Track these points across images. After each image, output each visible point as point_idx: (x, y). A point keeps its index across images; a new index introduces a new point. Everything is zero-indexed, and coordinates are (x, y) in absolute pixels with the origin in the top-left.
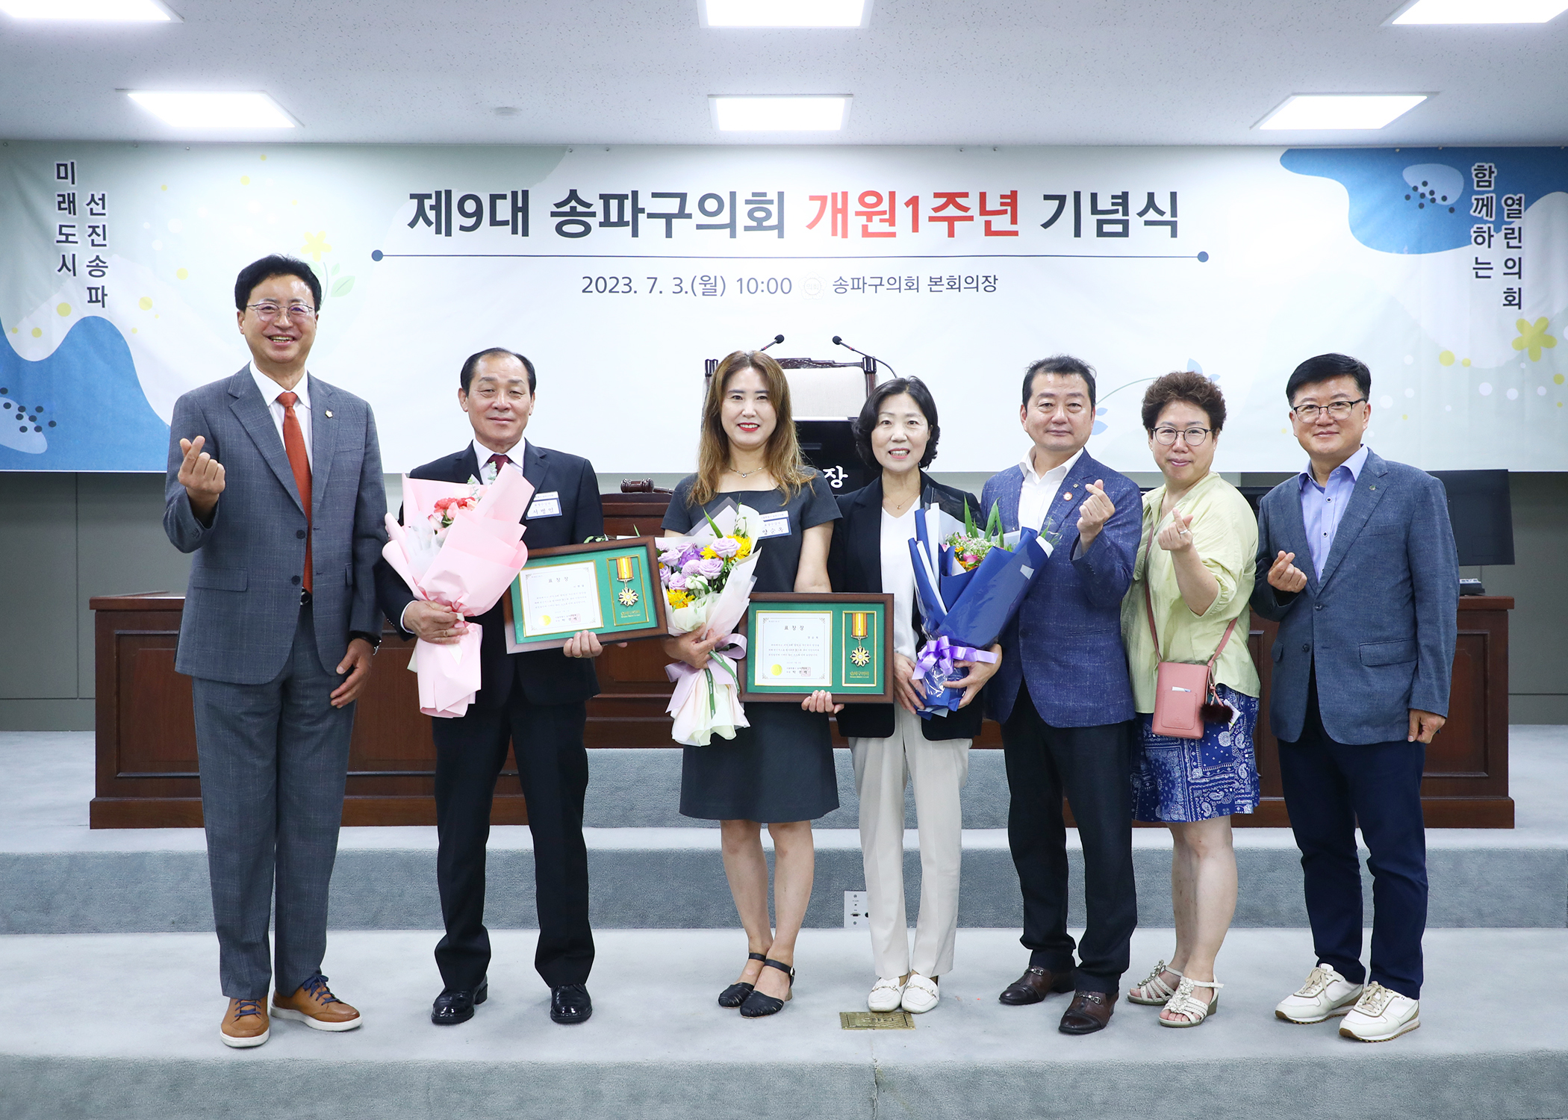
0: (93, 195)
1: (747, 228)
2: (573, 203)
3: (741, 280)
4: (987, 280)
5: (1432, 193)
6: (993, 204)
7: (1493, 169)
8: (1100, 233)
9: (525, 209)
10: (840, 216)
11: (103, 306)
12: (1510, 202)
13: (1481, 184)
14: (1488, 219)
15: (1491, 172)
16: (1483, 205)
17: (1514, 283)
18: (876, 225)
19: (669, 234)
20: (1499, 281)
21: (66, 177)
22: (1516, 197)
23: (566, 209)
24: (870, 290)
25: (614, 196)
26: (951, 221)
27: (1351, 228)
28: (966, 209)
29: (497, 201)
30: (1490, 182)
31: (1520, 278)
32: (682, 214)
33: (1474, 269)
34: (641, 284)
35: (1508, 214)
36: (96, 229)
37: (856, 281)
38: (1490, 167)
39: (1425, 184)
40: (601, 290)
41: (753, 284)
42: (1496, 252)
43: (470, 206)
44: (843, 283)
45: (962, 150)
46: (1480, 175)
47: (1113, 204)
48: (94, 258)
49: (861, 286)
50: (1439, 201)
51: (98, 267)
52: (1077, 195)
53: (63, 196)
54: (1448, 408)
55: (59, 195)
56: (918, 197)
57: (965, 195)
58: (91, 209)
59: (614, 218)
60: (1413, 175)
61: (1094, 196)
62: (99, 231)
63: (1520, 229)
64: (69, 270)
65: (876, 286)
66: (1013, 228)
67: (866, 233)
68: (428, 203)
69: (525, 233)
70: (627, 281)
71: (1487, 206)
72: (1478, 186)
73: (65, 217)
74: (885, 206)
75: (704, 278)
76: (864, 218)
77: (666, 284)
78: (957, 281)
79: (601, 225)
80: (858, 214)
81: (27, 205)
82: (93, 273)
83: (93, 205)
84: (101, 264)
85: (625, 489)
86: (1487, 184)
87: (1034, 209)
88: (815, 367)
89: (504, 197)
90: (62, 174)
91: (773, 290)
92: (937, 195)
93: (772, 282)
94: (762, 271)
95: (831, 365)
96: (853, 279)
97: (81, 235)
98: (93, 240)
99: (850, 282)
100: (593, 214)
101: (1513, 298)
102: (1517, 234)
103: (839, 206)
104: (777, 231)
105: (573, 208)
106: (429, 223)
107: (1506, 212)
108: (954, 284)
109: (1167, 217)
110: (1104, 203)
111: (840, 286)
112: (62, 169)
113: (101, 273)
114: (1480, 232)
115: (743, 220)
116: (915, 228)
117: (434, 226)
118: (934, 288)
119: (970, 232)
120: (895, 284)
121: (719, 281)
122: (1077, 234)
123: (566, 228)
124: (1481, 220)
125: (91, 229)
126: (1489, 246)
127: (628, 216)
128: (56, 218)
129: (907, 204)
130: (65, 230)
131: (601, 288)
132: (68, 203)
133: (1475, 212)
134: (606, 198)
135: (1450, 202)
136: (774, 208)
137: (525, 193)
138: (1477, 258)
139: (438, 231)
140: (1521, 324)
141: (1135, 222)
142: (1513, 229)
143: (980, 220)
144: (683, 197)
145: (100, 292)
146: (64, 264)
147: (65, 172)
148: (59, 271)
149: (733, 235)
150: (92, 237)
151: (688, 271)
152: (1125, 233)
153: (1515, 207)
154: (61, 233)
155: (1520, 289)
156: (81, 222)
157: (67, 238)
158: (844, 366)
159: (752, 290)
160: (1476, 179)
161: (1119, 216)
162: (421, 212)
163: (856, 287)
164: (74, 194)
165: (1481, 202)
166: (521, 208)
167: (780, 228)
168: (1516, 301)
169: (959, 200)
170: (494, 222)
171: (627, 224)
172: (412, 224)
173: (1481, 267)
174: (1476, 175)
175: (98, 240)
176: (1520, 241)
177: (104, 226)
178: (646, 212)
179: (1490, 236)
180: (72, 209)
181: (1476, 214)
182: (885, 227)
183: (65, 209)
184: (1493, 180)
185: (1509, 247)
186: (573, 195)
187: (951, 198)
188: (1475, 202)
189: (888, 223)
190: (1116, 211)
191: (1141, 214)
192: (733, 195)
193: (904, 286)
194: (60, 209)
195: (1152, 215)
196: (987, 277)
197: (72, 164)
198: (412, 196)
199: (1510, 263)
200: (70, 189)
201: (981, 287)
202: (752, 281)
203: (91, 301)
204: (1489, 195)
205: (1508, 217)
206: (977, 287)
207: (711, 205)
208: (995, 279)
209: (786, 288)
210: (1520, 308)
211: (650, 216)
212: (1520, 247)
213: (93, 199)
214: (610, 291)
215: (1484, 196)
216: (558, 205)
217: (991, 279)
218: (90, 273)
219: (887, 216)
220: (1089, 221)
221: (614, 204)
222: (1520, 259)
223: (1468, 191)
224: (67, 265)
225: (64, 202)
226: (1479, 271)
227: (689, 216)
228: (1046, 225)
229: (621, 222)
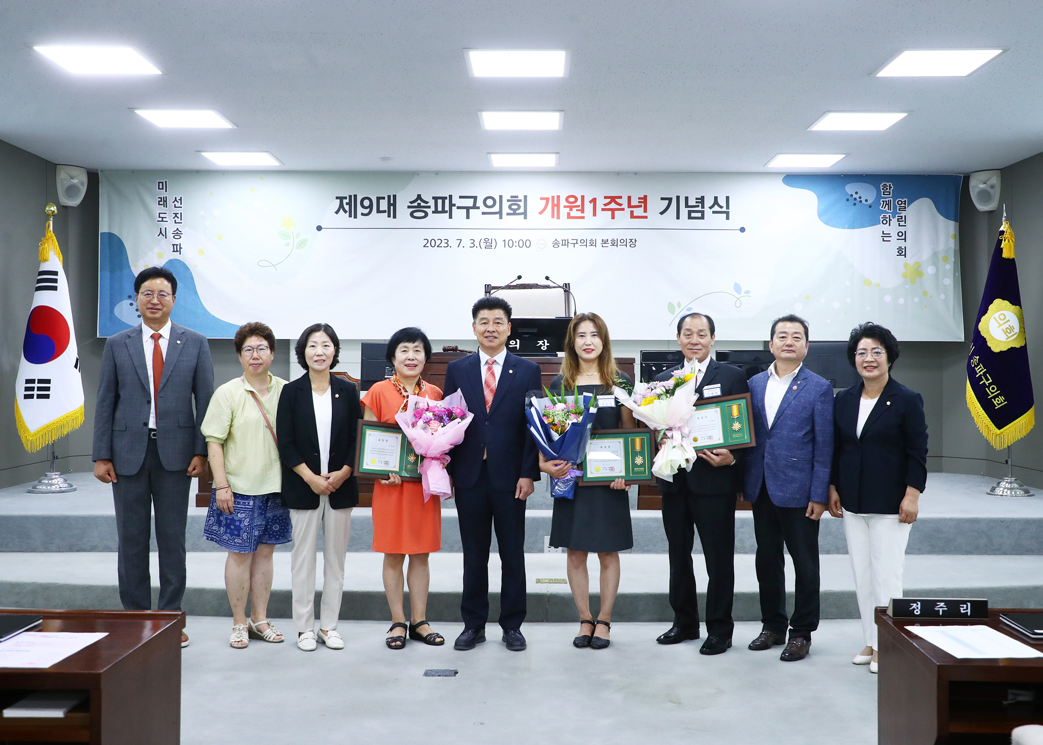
0: (176, 198)
1: (508, 214)
2: (419, 201)
3: (505, 240)
4: (631, 241)
5: (860, 198)
6: (635, 202)
7: (891, 186)
8: (690, 217)
9: (394, 205)
10: (556, 208)
11: (180, 254)
12: (900, 203)
13: (885, 193)
14: (889, 211)
15: (890, 187)
16: (886, 204)
17: (902, 244)
18: (574, 213)
19: (468, 217)
20: (895, 243)
21: (163, 189)
22: (903, 200)
23: (416, 204)
24: (571, 246)
25: (440, 198)
26: (613, 210)
27: (818, 215)
28: (621, 205)
29: (380, 200)
30: (890, 192)
31: (905, 241)
32: (475, 207)
33: (882, 237)
34: (453, 243)
35: (899, 209)
36: (177, 215)
37: (564, 241)
38: (890, 185)
39: (856, 193)
40: (433, 246)
41: (511, 243)
42: (893, 228)
43: (367, 203)
44: (557, 242)
45: (618, 175)
46: (885, 189)
47: (697, 202)
48: (176, 229)
49: (566, 244)
50: (864, 202)
51: (177, 234)
52: (678, 198)
53: (161, 198)
54: (868, 308)
55: (159, 198)
56: (596, 198)
57: (620, 197)
58: (175, 205)
59: (440, 209)
60: (850, 189)
61: (687, 198)
62: (179, 215)
63: (905, 216)
64: (163, 236)
65: (574, 244)
66: (645, 214)
67: (569, 217)
68: (345, 201)
69: (395, 217)
70: (446, 241)
71: (888, 204)
72: (884, 194)
73: (162, 209)
74: (579, 203)
75: (487, 240)
76: (569, 209)
77: (466, 242)
78: (616, 242)
79: (433, 212)
80: (565, 207)
81: (143, 201)
82: (175, 237)
83: (176, 203)
84: (179, 232)
85: (444, 350)
86: (888, 193)
87: (656, 205)
88: (540, 288)
89: (384, 198)
90: (161, 187)
91: (521, 246)
92: (606, 197)
93: (521, 242)
94: (516, 236)
95: (548, 287)
96: (562, 240)
97: (169, 218)
98: (175, 220)
99: (561, 242)
100: (429, 207)
101: (902, 252)
102: (903, 219)
103: (556, 203)
104: (523, 216)
105: (419, 204)
106: (345, 211)
107: (898, 208)
108: (614, 243)
109: (724, 209)
110: (692, 202)
111: (556, 244)
112: (161, 184)
113: (179, 237)
114: (885, 217)
115: (506, 210)
116: (595, 214)
117: (348, 213)
118: (604, 245)
119: (623, 217)
120: (584, 242)
121: (493, 241)
122: (678, 218)
123: (416, 214)
124: (885, 212)
125: (174, 215)
126: (890, 225)
127: (447, 208)
128: (157, 209)
129: (590, 202)
130: (161, 215)
131: (433, 244)
132: (163, 202)
133: (882, 207)
134: (436, 199)
135: (869, 202)
136: (522, 204)
137: (395, 196)
138: (883, 231)
139: (350, 216)
140: (906, 265)
141: (708, 212)
142: (902, 217)
143: (628, 211)
144: (475, 198)
145: (178, 246)
146: (161, 232)
147: (163, 186)
148: (158, 236)
149: (501, 217)
150: (175, 219)
151: (478, 236)
152: (702, 218)
153: (903, 205)
154: (159, 217)
155: (905, 247)
156: (170, 210)
157: (162, 219)
158: (554, 287)
159: (511, 246)
160: (882, 191)
161: (699, 209)
162: (341, 206)
163: (564, 244)
164: (166, 197)
165: (885, 202)
166: (393, 204)
167: (525, 214)
168: (904, 253)
169: (617, 200)
170: (379, 211)
171: (446, 212)
172: (337, 212)
173: (885, 236)
174: (883, 189)
175: (178, 220)
176: (905, 223)
177: (181, 213)
178: (456, 205)
179: (890, 220)
180: (165, 205)
181: (883, 209)
182: (579, 214)
183: (162, 205)
184: (891, 191)
185: (899, 225)
186: (419, 197)
187: (613, 199)
188: (882, 203)
189: (580, 212)
190: (698, 206)
191: (711, 208)
192: (501, 197)
193: (588, 244)
194: (159, 204)
195: (716, 208)
196: (631, 240)
197: (166, 182)
198: (337, 198)
199: (900, 234)
200: (164, 194)
201: (628, 245)
202: (511, 242)
203: (174, 251)
204: (889, 199)
205: (899, 210)
206: (626, 245)
207: (490, 202)
208: (636, 241)
209: (528, 245)
210: (905, 257)
211: (458, 208)
212: (905, 226)
213: (176, 200)
214: (438, 246)
215: (887, 200)
216: (411, 202)
217: (633, 241)
218: (174, 237)
219: (580, 208)
220: (684, 211)
221: (440, 202)
222: (905, 232)
223: (879, 197)
224: (162, 233)
225: (161, 201)
226: (885, 238)
227: (478, 208)
228: (662, 213)
229: (443, 211)
